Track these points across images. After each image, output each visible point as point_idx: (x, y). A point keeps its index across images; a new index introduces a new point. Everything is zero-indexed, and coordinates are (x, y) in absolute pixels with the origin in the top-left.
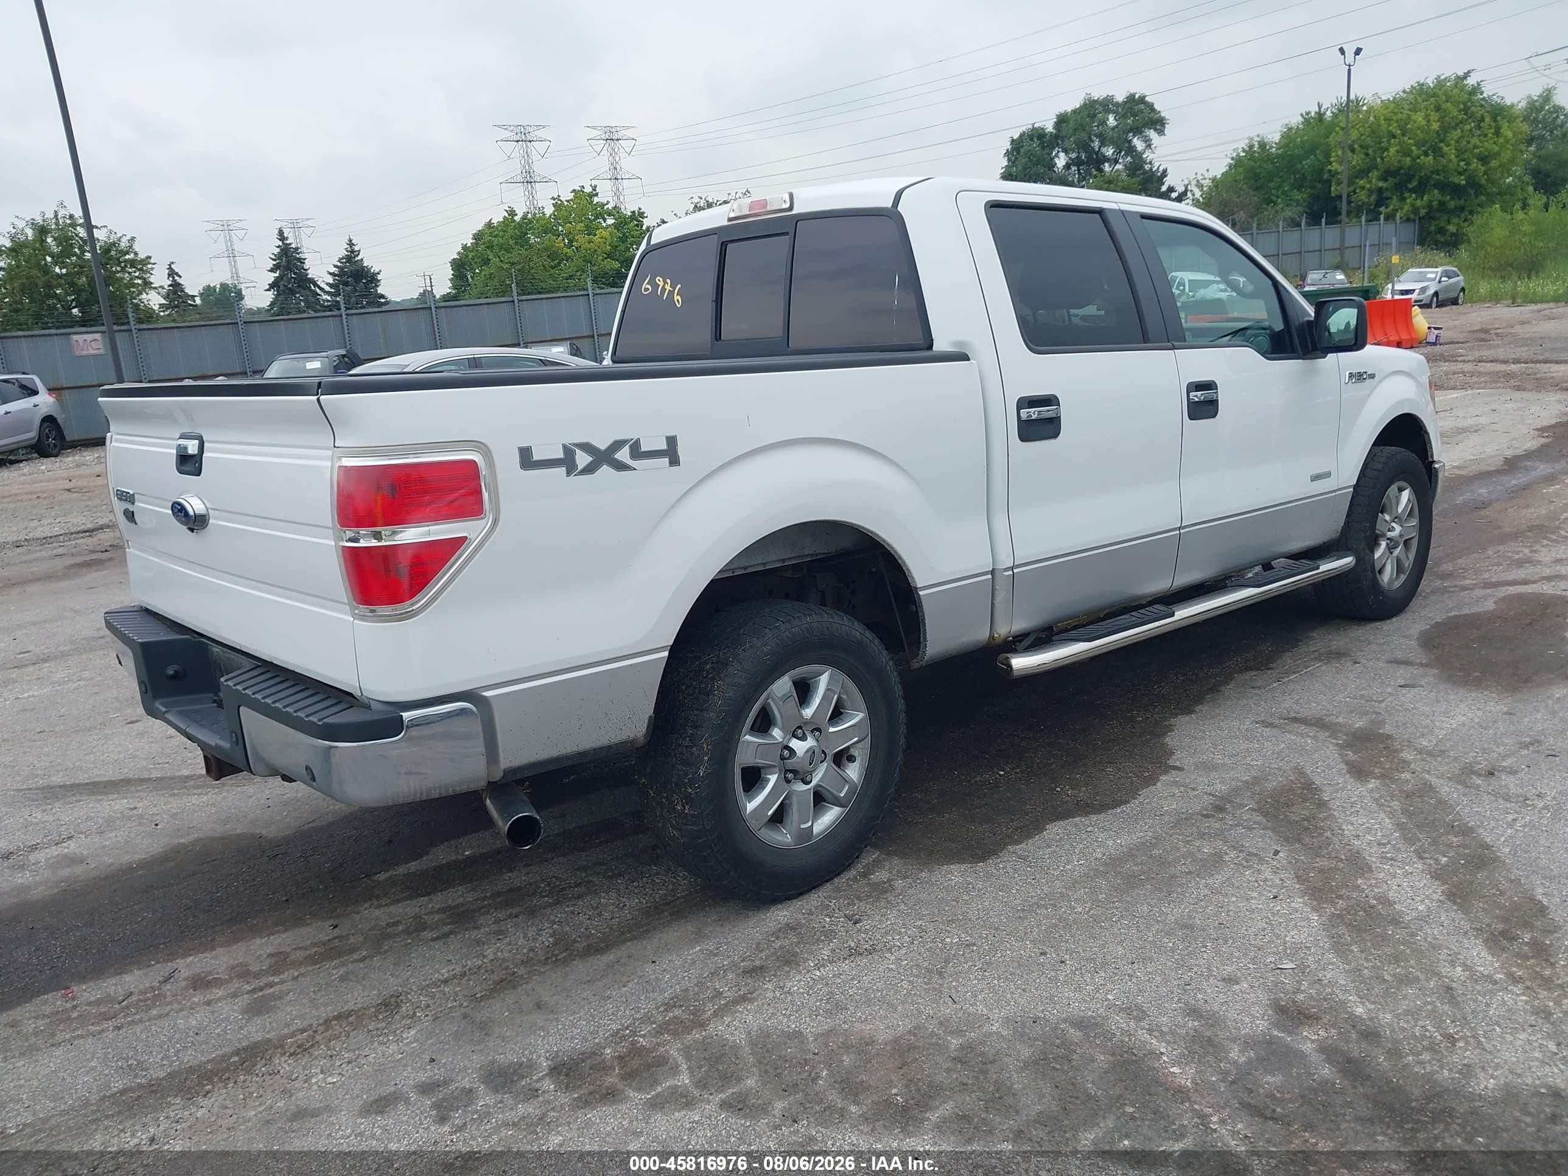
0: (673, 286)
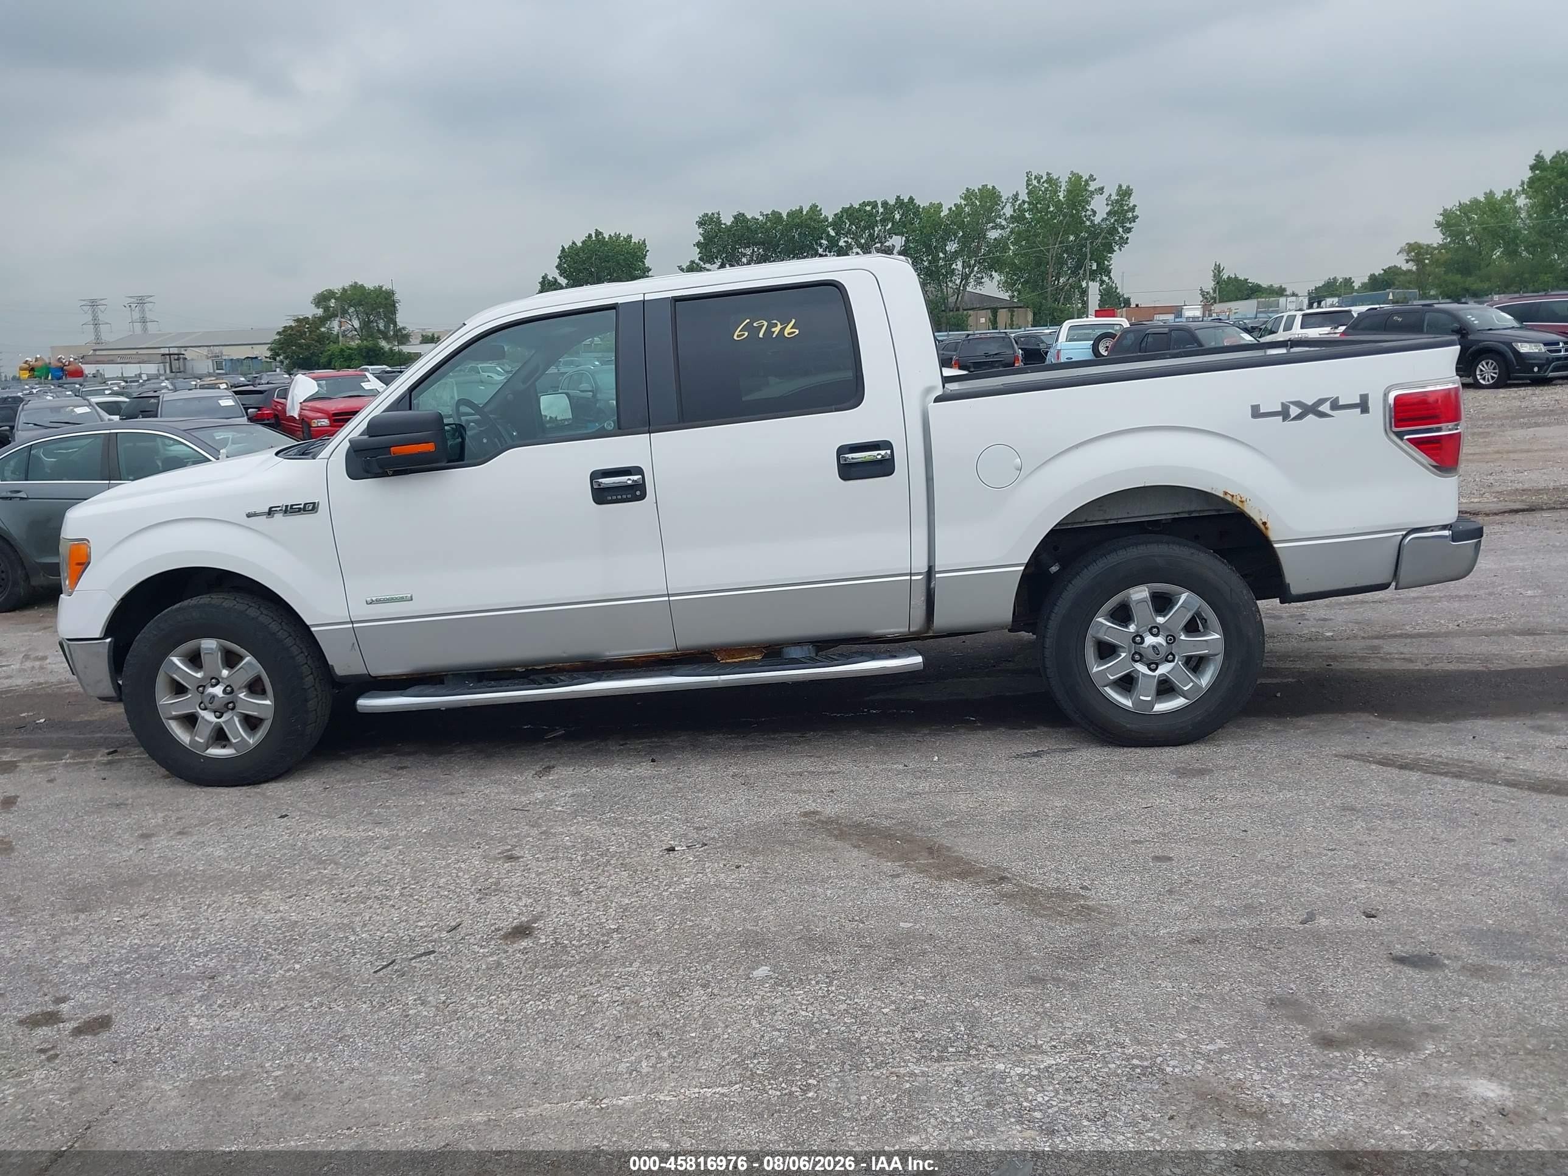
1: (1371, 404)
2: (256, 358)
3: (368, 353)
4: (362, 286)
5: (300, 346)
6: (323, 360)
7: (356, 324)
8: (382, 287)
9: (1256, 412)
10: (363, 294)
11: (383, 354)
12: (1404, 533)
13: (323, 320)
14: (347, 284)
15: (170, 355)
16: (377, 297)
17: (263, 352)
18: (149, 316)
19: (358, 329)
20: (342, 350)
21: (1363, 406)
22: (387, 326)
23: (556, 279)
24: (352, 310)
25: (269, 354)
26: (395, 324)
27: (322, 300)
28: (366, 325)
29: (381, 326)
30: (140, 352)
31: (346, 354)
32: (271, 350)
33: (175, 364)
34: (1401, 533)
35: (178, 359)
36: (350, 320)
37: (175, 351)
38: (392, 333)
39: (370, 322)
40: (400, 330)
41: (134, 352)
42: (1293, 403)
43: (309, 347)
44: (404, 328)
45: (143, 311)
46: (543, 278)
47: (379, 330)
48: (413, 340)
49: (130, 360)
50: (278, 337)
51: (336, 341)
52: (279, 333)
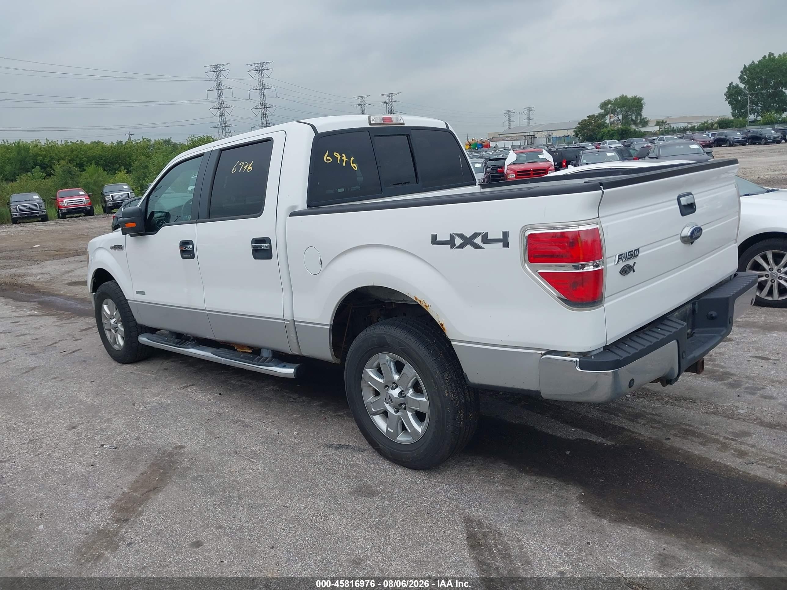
0: (348, 157)
1: (510, 240)
2: (568, 136)
3: (622, 132)
4: (626, 97)
5: (589, 130)
6: (599, 137)
7: (620, 117)
8: (636, 96)
9: (435, 241)
10: (626, 101)
11: (630, 133)
12: (543, 352)
13: (603, 116)
14: (618, 96)
15: (528, 136)
16: (633, 102)
17: (571, 133)
18: (531, 117)
19: (621, 120)
20: (609, 131)
21: (504, 240)
22: (636, 118)
23: (738, 85)
24: (619, 109)
25: (573, 134)
26: (641, 116)
27: (604, 105)
28: (625, 117)
29: (634, 118)
30: (518, 135)
31: (610, 133)
32: (574, 132)
33: (530, 140)
34: (540, 352)
35: (531, 138)
36: (617, 115)
37: (531, 134)
38: (639, 121)
39: (628, 115)
40: (644, 119)
41: (515, 135)
42: (457, 234)
43: (593, 129)
44: (646, 118)
45: (529, 114)
46: (730, 85)
47: (632, 120)
48: (650, 124)
49: (511, 139)
50: (578, 125)
51: (607, 127)
52: (579, 124)
